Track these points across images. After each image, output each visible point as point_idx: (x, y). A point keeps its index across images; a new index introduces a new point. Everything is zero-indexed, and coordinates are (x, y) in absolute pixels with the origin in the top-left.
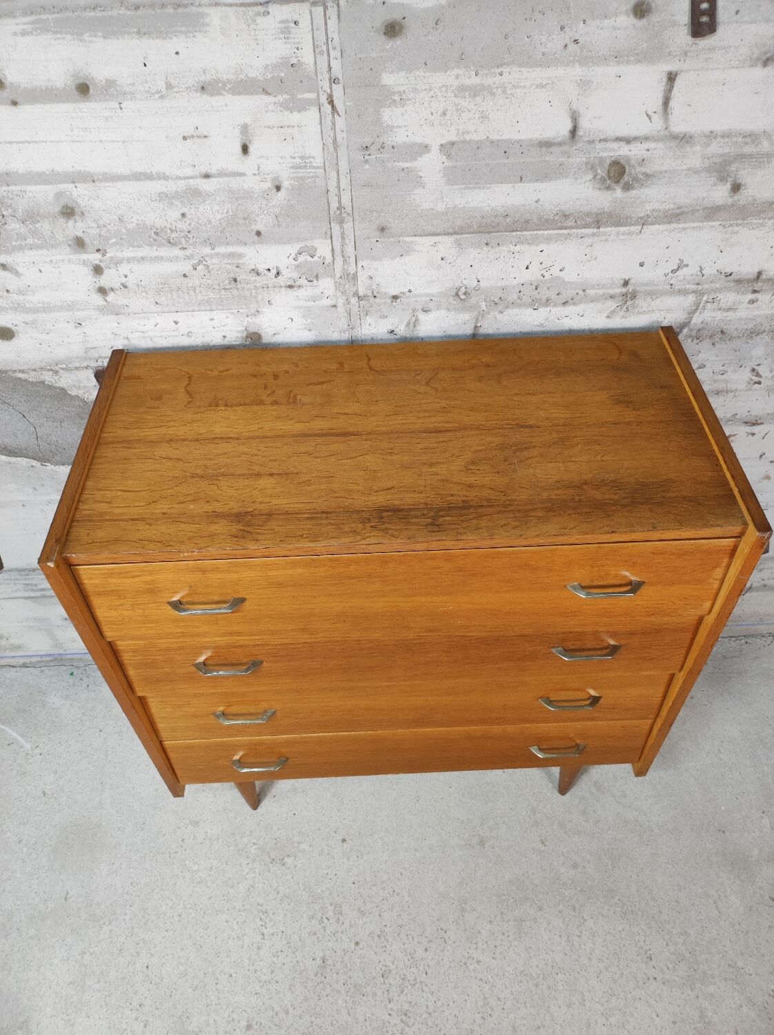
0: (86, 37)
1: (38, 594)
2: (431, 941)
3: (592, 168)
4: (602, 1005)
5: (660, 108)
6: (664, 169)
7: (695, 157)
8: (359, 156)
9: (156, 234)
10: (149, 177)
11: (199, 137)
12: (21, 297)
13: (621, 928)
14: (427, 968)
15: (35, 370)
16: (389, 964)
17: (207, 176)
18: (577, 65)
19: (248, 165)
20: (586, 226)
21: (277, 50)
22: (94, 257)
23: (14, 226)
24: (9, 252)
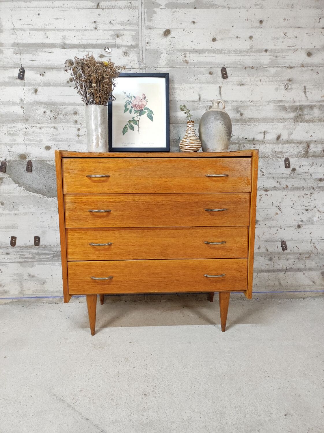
1: (23, 260)
2: (167, 367)
4: (246, 383)
5: (219, 94)
12: (56, 137)
13: (252, 364)
14: (165, 374)
15: (52, 161)
18: (198, 84)
22: (79, 126)
23: (61, 116)
24: (57, 123)
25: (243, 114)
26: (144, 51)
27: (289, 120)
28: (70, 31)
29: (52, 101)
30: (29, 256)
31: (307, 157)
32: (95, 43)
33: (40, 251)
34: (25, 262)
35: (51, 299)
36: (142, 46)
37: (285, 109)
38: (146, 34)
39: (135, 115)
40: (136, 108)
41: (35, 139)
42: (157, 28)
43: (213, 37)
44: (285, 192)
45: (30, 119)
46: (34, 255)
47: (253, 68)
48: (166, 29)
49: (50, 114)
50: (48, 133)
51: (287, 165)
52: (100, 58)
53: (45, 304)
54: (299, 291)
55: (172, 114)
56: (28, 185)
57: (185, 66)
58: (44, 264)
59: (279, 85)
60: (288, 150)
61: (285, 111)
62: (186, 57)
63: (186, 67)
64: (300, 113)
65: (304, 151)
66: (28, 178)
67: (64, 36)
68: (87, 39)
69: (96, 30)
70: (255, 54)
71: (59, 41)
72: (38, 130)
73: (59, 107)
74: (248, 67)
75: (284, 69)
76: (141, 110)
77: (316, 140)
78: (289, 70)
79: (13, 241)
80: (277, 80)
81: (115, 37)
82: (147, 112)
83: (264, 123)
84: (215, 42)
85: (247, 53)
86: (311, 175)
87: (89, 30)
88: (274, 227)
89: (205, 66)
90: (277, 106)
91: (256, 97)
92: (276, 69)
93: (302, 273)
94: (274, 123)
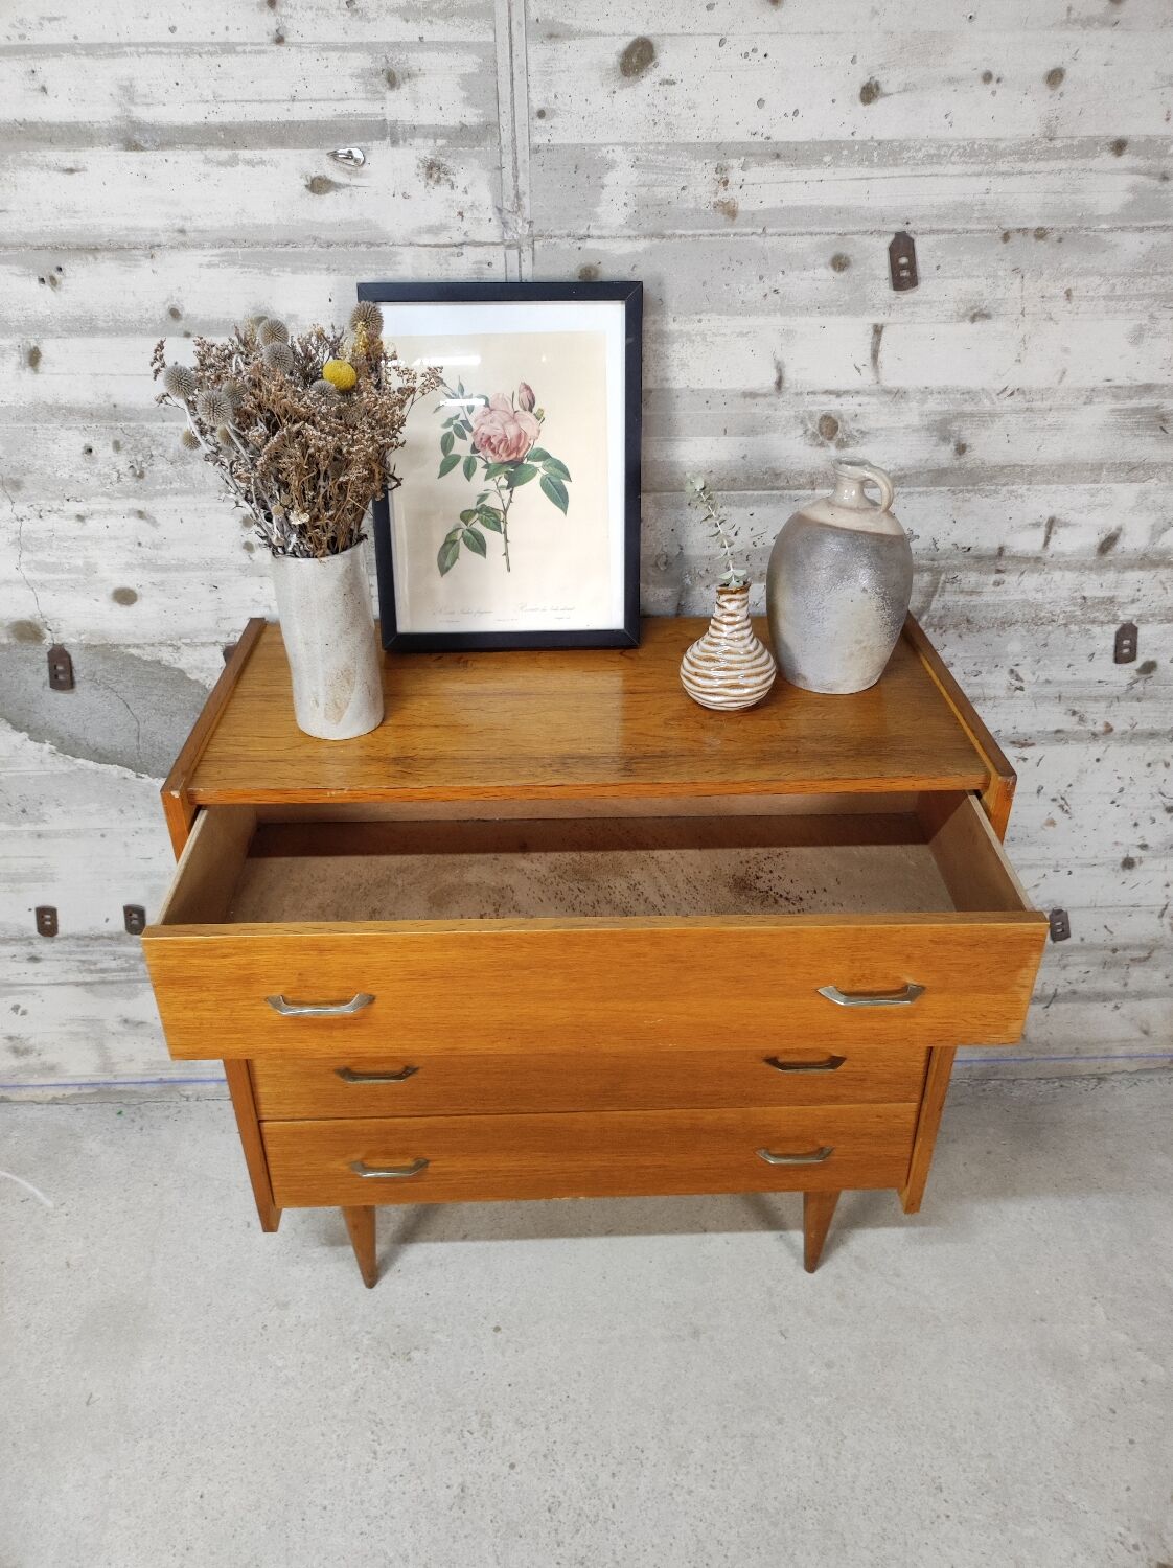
0: (274, 271)
1: (96, 977)
2: (619, 1463)
3: (802, 422)
4: (872, 1552)
5: (869, 362)
6: (879, 426)
7: (912, 414)
12: (154, 552)
13: (897, 1448)
14: (614, 1499)
15: (152, 645)
16: (558, 1493)
18: (778, 314)
20: (800, 487)
23: (161, 467)
24: (150, 497)
25: (968, 449)
26: (523, 155)
28: (150, 53)
29: (112, 401)
30: (113, 964)
32: (283, 119)
34: (103, 982)
36: (514, 130)
37: (1159, 422)
38: (533, 68)
39: (491, 484)
40: (494, 450)
41: (64, 561)
42: (590, 34)
43: (867, 79)
44: (1096, 749)
45: (28, 480)
46: (132, 962)
47: (1041, 234)
48: (630, 39)
49: (113, 459)
50: (116, 539)
51: (1126, 651)
52: (311, 195)
53: (193, 1103)
54: (1087, 1055)
55: (652, 451)
56: (66, 736)
57: (721, 231)
59: (1152, 316)
60: (1141, 593)
61: (1159, 432)
62: (726, 183)
63: (725, 236)
66: (64, 709)
67: (127, 83)
68: (239, 98)
69: (283, 49)
70: (1062, 164)
71: (101, 112)
72: (73, 528)
73: (147, 425)
74: (1019, 230)
76: (517, 463)
79: (47, 922)
80: (1147, 291)
81: (380, 83)
82: (542, 472)
83: (1054, 487)
84: (871, 106)
85: (1024, 160)
87: (248, 49)
88: (1030, 867)
89: (817, 230)
90: (1127, 410)
91: (1036, 374)
92: (1149, 239)
93: (1111, 1005)
94: (1098, 486)
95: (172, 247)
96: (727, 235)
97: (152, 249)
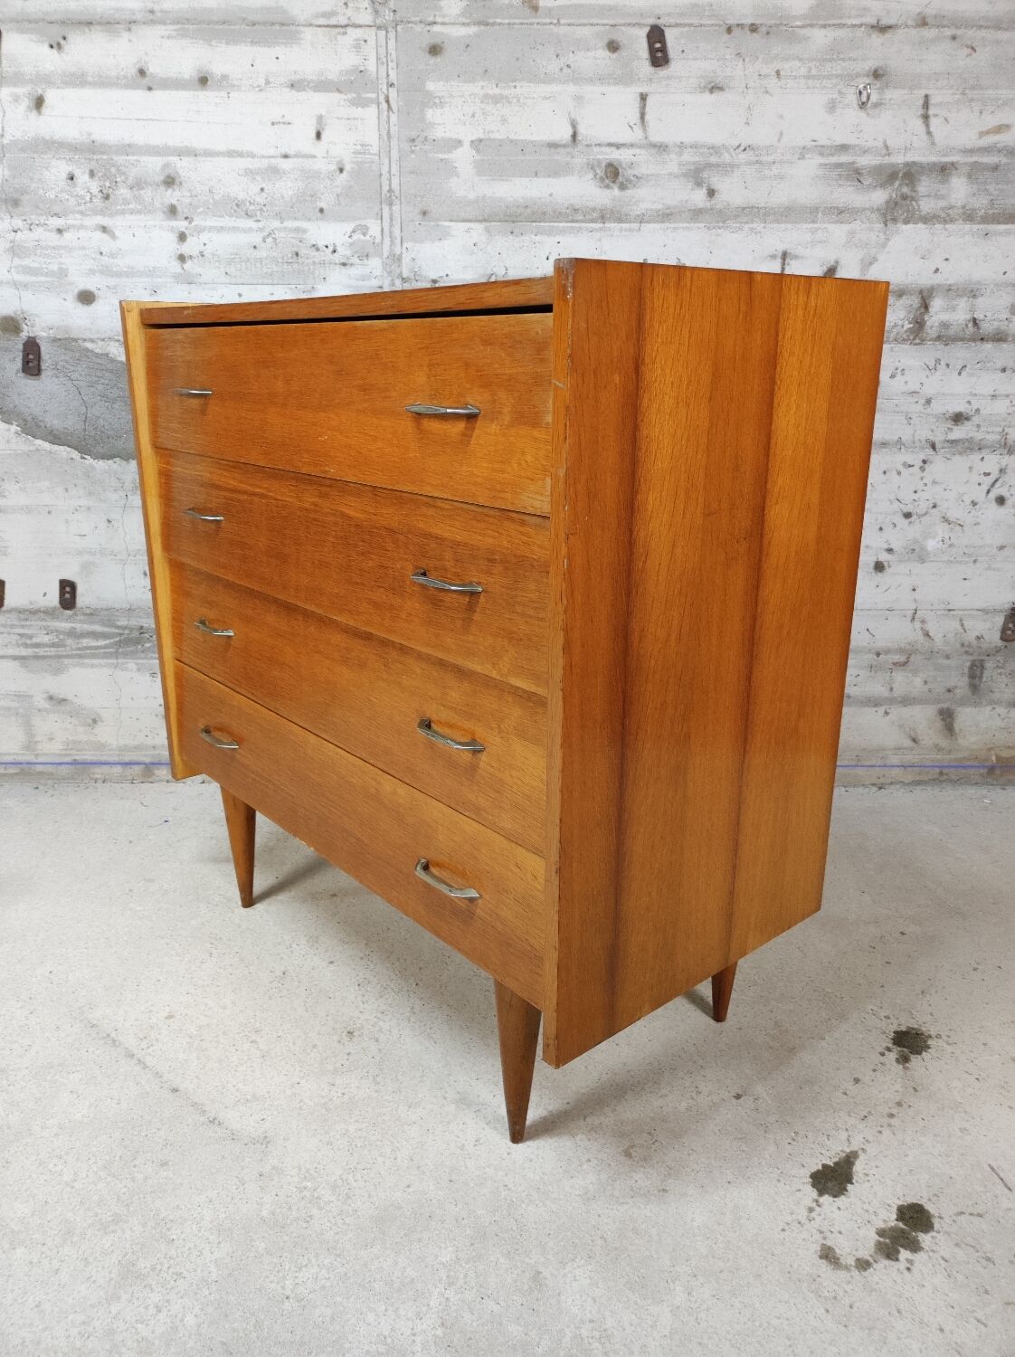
0: (213, 43)
1: (30, 652)
3: (592, 168)
5: (638, 121)
6: (649, 172)
7: (673, 164)
8: (406, 146)
9: (237, 205)
10: (240, 155)
11: (284, 123)
12: (111, 261)
15: (103, 340)
17: (286, 156)
18: (571, 84)
19: (319, 149)
20: (593, 221)
21: (350, 60)
22: (181, 225)
23: (123, 192)
24: (111, 215)
25: (716, 193)
27: (868, 213)
29: (92, 138)
30: (46, 639)
31: (918, 341)
33: (78, 626)
34: (36, 657)
35: (118, 769)
37: (855, 174)
41: (44, 266)
45: (25, 198)
46: (61, 637)
47: (754, 28)
49: (89, 184)
50: (84, 248)
53: (99, 785)
54: (869, 763)
56: (29, 418)
57: (528, 21)
58: (93, 666)
59: (840, 92)
61: (857, 183)
63: (531, 24)
64: (905, 190)
65: (910, 323)
66: (31, 394)
72: (53, 238)
73: (115, 158)
74: (738, 25)
75: (860, 32)
77: (950, 285)
78: (877, 39)
80: (834, 72)
83: (783, 226)
86: (928, 402)
89: (596, 21)
90: (830, 164)
91: (761, 135)
92: (832, 34)
93: (882, 710)
94: (816, 226)
95: (144, 23)
96: (532, 24)
97: (131, 24)
